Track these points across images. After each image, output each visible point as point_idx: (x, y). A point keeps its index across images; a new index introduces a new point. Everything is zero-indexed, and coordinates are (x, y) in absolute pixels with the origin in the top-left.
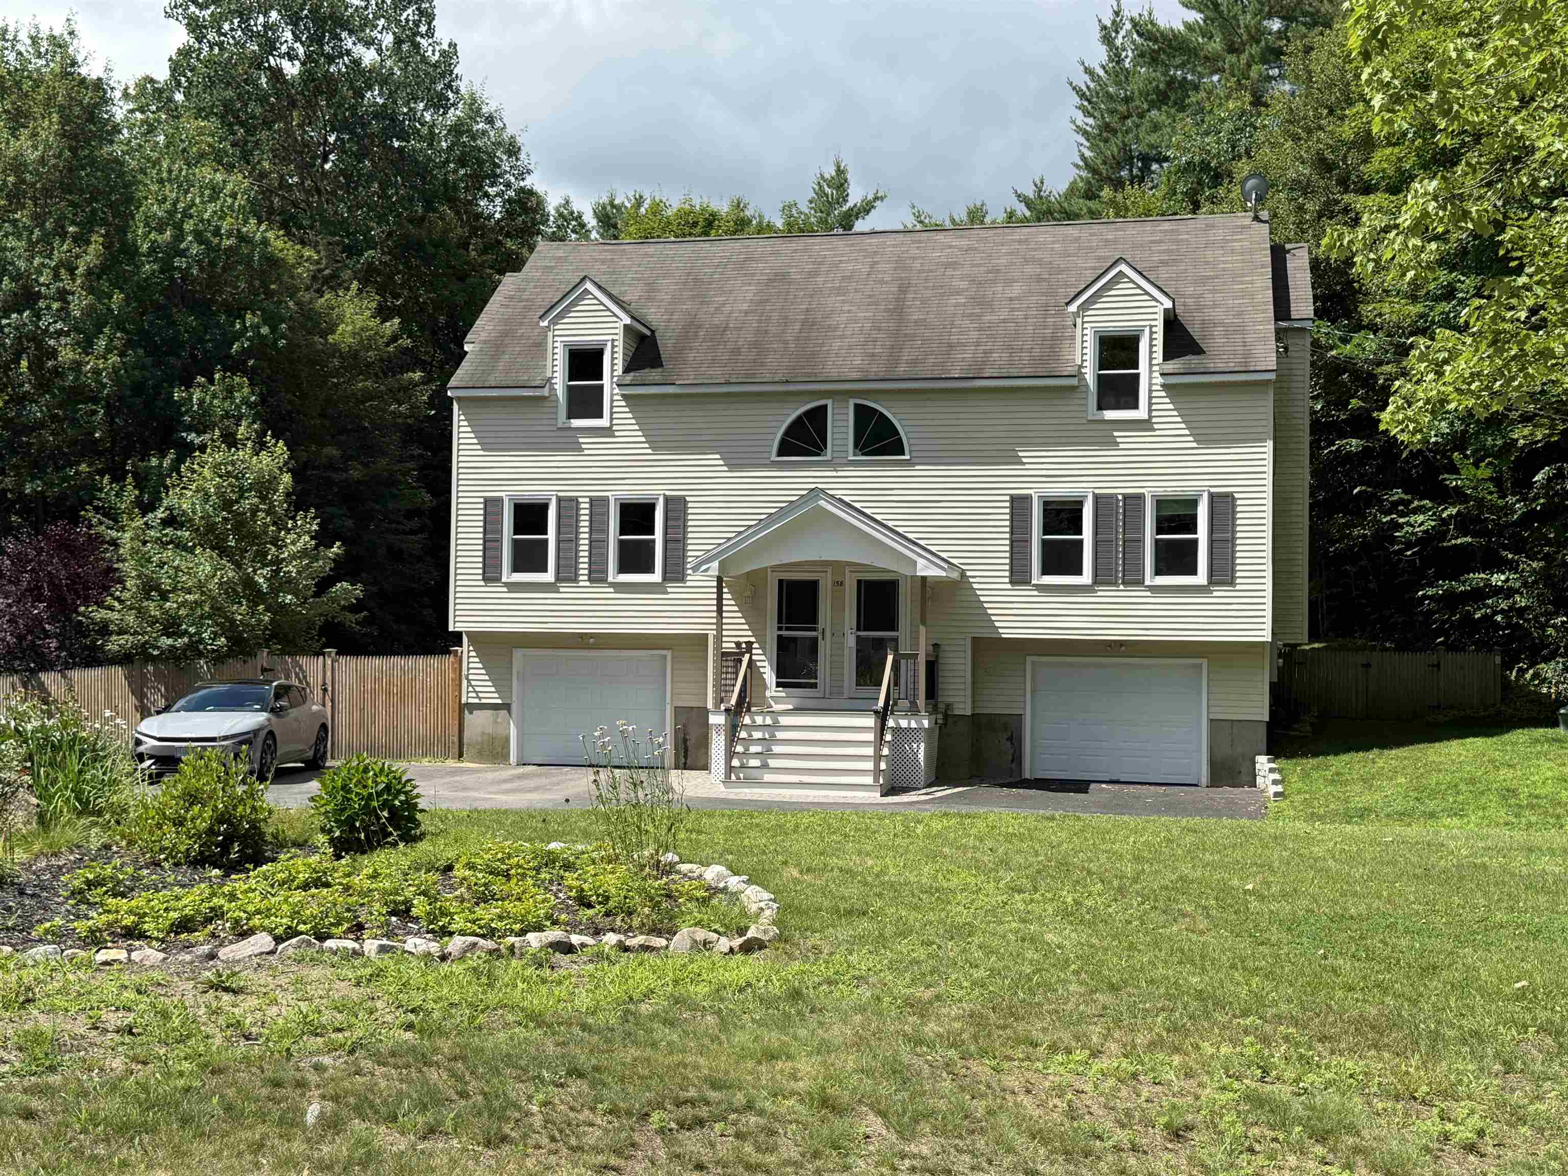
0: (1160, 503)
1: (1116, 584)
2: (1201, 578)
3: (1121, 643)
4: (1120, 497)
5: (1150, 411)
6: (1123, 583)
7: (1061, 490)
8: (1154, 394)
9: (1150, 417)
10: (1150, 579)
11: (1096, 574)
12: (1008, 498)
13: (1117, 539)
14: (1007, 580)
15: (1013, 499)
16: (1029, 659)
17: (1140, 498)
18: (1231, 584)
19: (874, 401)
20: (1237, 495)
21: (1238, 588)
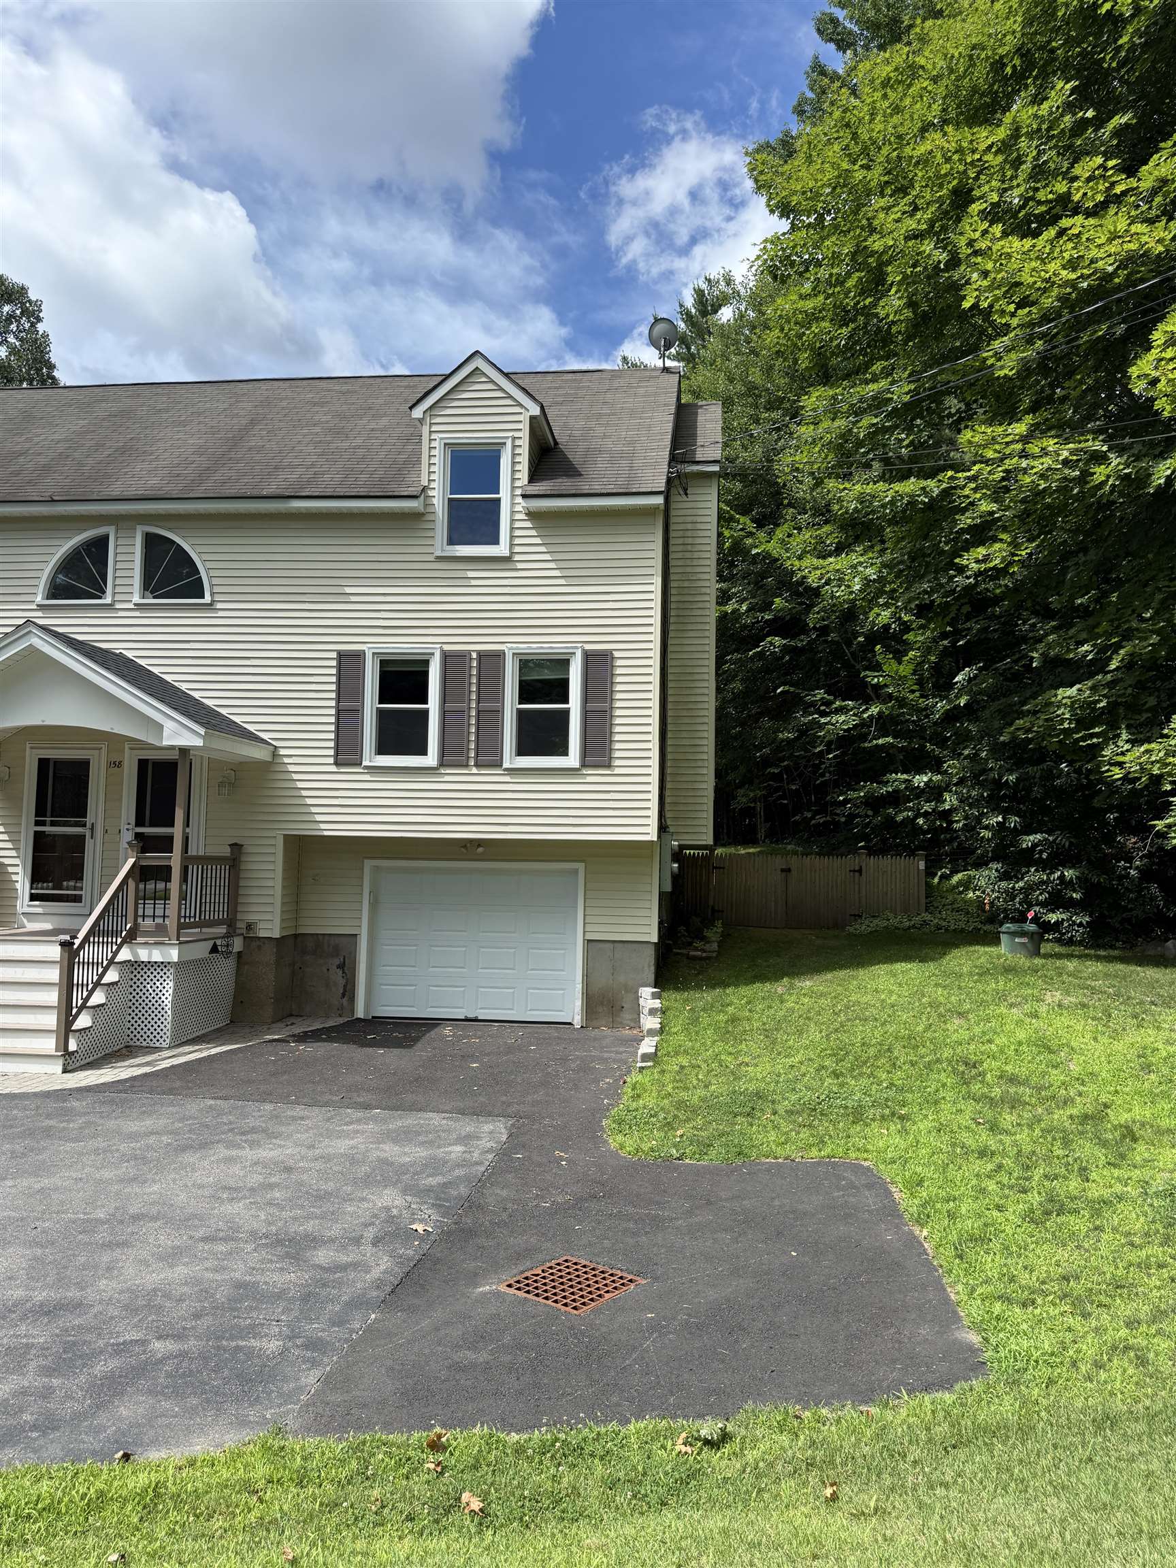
0: (526, 664)
1: (467, 766)
2: (572, 759)
3: (479, 843)
4: (474, 655)
5: (512, 545)
6: (477, 765)
7: (403, 645)
8: (517, 525)
9: (512, 553)
10: (510, 759)
11: (443, 752)
12: (334, 655)
13: (470, 708)
14: (331, 760)
15: (341, 655)
16: (368, 864)
17: (500, 655)
18: (609, 766)
19: (169, 529)
20: (616, 654)
21: (617, 771)
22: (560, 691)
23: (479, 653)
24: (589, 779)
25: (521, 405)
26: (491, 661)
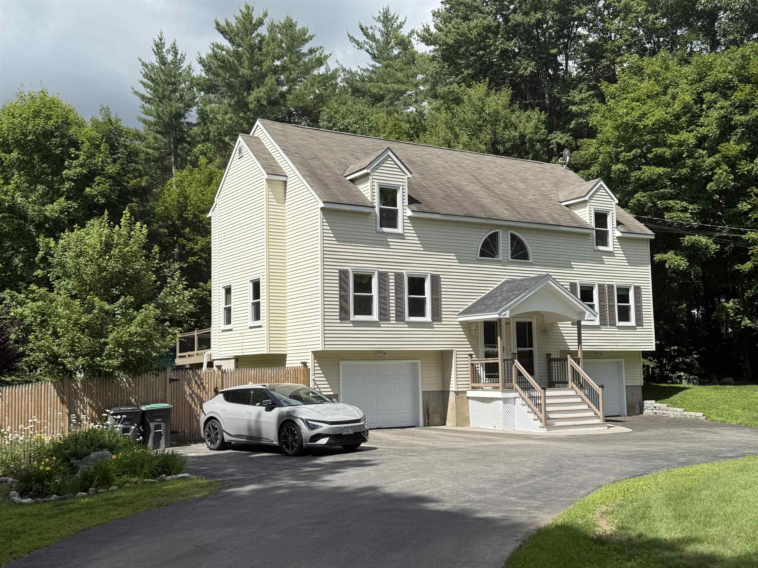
0: (619, 289)
1: (607, 325)
2: (633, 323)
4: (606, 286)
5: (613, 248)
7: (587, 281)
8: (614, 240)
9: (614, 251)
10: (617, 323)
11: (600, 320)
12: (569, 284)
13: (606, 305)
15: (571, 284)
18: (642, 326)
19: (518, 232)
20: (642, 287)
21: (644, 327)
22: (627, 300)
23: (608, 285)
24: (638, 330)
25: (613, 199)
26: (611, 287)
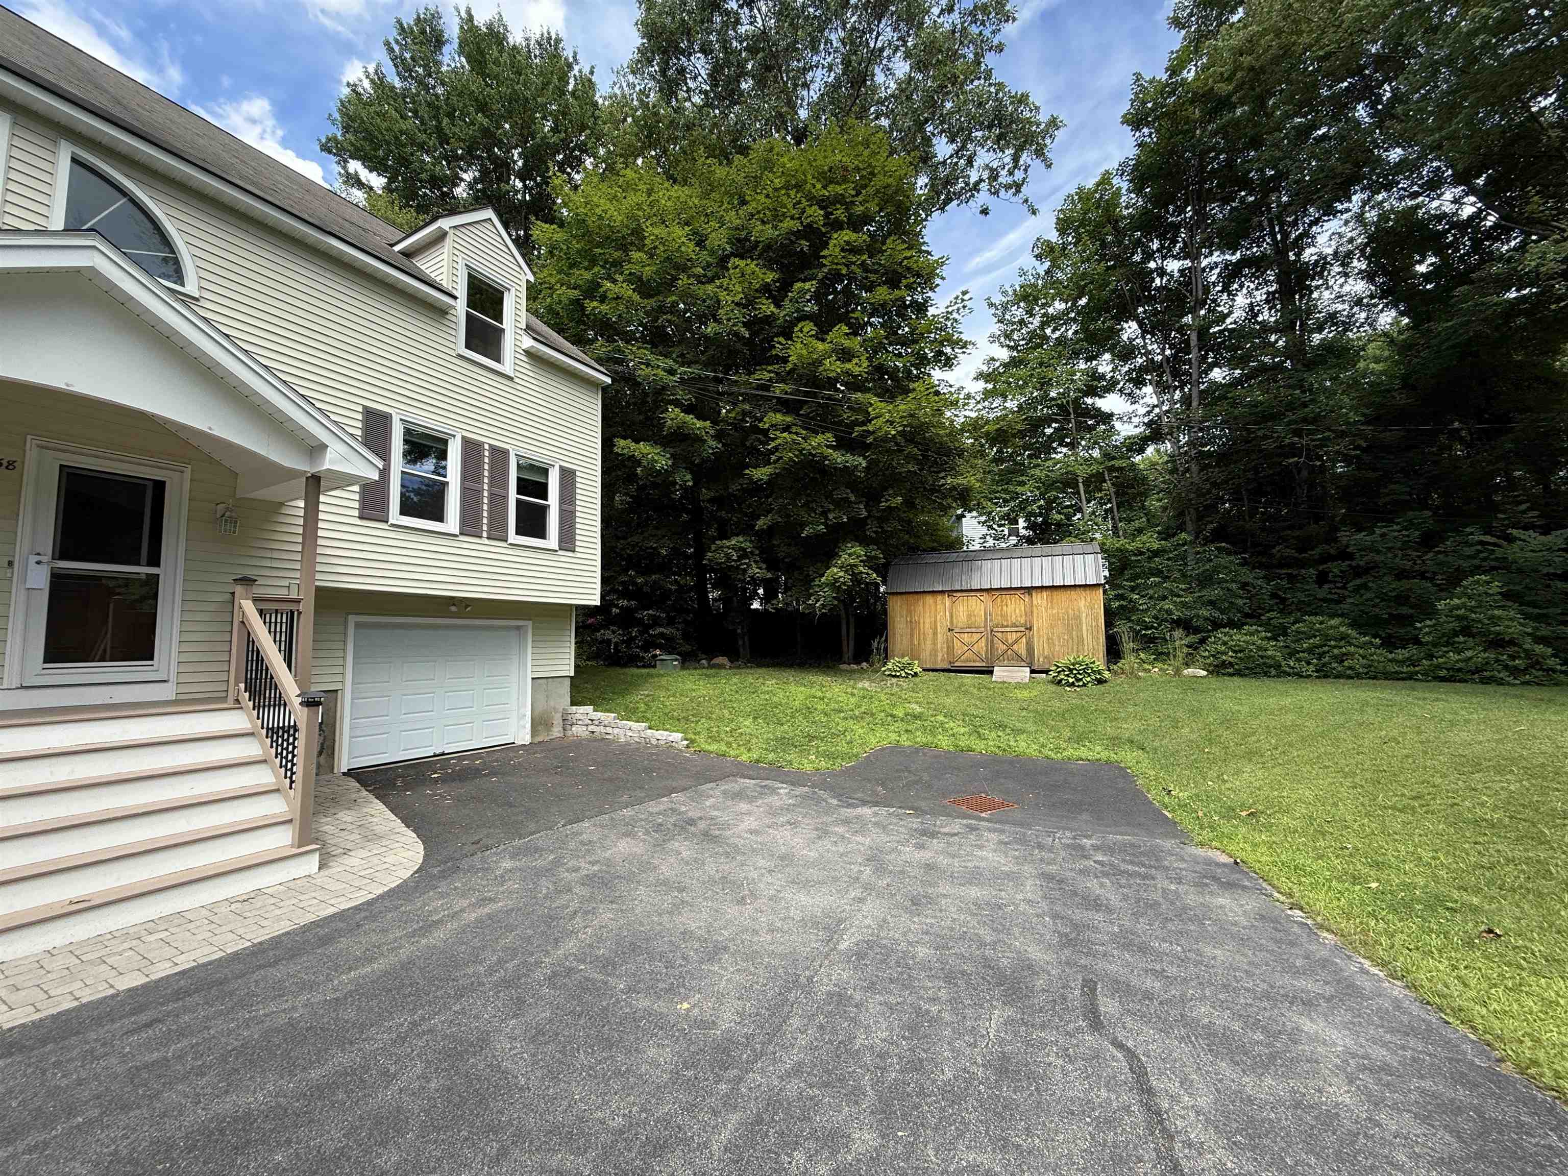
0: (522, 464)
1: (481, 537)
2: (552, 543)
4: (487, 447)
5: (514, 369)
6: (488, 538)
7: (428, 420)
8: (516, 355)
9: (514, 376)
10: (513, 537)
11: (462, 523)
12: (361, 409)
13: (483, 489)
14: (356, 513)
15: (367, 412)
16: (352, 619)
17: (505, 453)
18: (574, 551)
20: (578, 473)
21: (578, 555)
22: (541, 490)
23: (492, 446)
24: (563, 559)
25: (521, 267)
26: (500, 453)
